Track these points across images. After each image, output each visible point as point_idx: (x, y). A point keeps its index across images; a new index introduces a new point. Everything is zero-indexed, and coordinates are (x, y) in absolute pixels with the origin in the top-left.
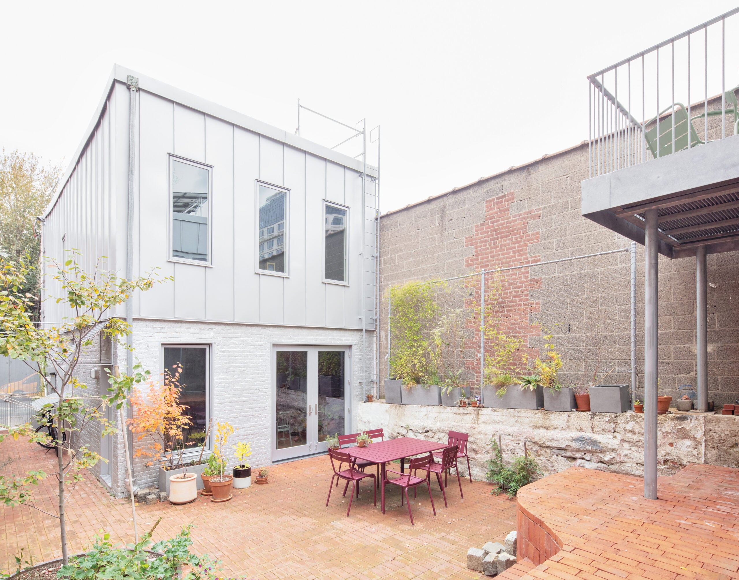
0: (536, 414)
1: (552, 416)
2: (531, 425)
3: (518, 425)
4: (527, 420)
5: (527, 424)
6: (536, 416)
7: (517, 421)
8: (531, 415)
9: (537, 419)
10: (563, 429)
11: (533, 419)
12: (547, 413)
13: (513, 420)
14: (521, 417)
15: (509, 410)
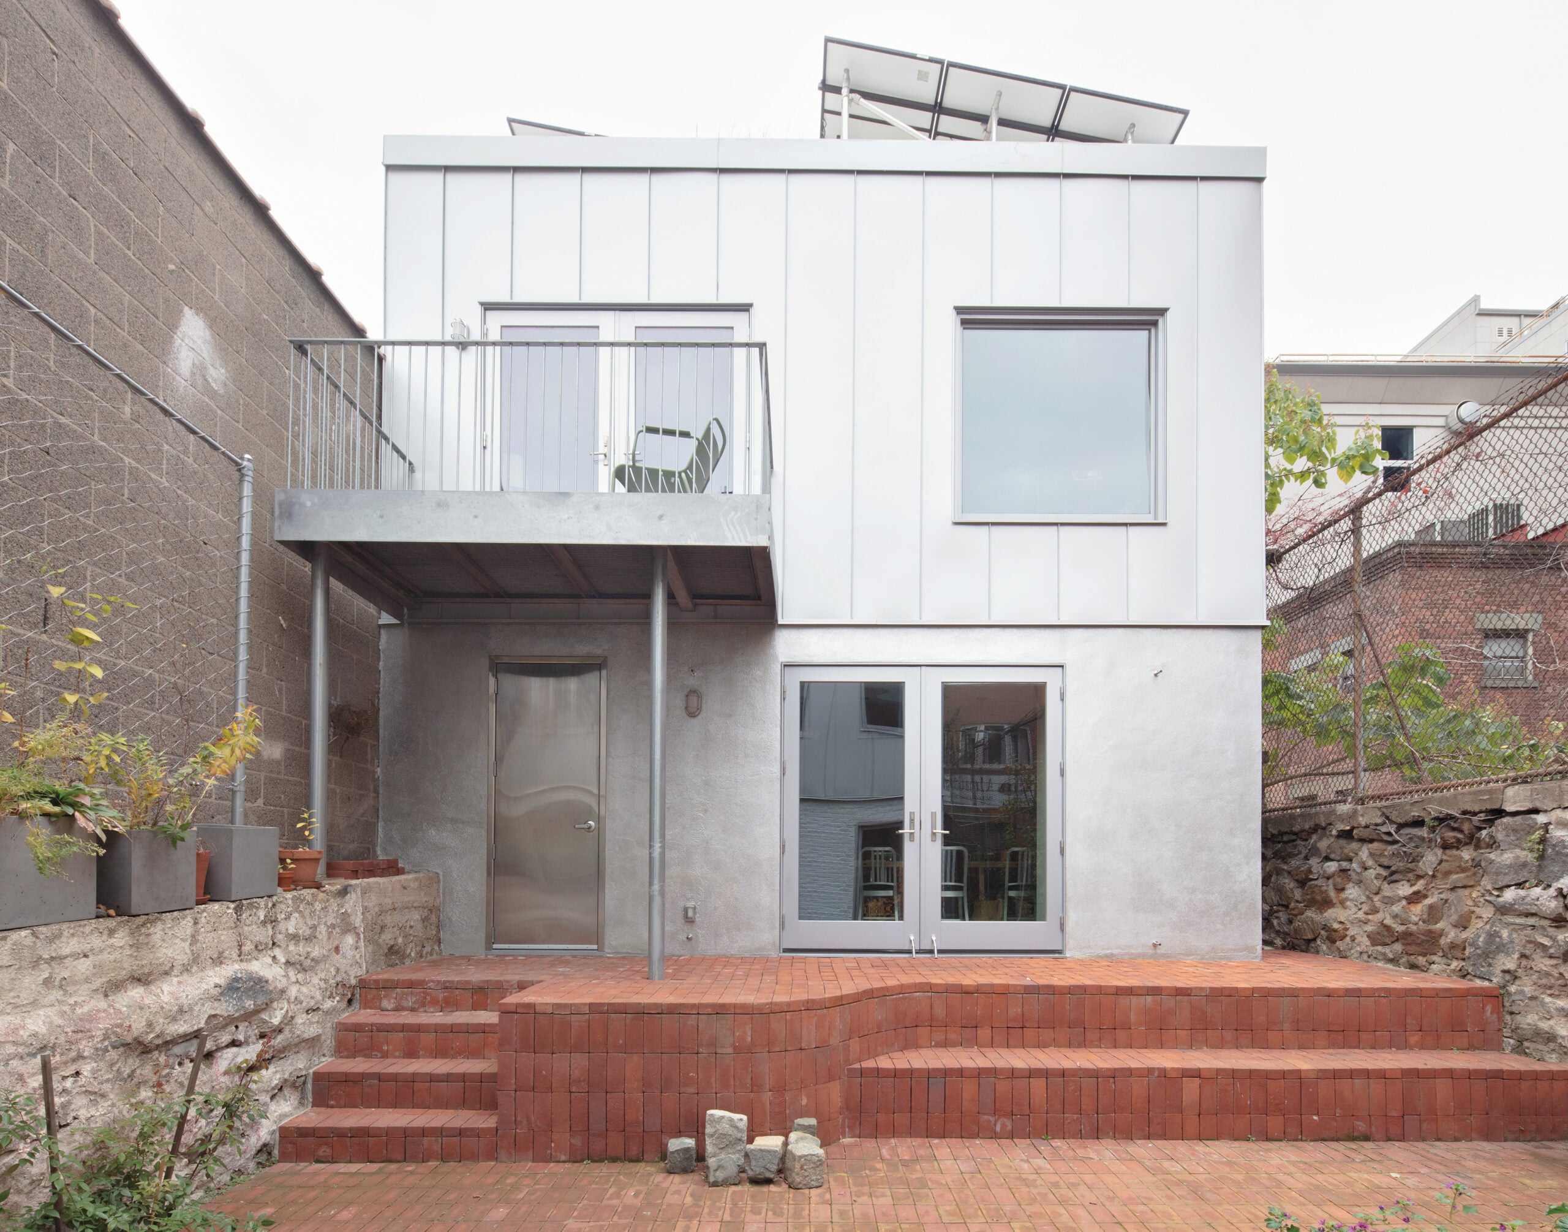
0: (111, 932)
1: (157, 931)
2: (98, 983)
3: (56, 994)
4: (84, 966)
5: (87, 980)
6: (112, 941)
7: (47, 982)
8: (96, 941)
9: (117, 955)
10: (186, 969)
11: (105, 956)
12: (144, 925)
13: (30, 982)
14: (61, 959)
15: (14, 936)
